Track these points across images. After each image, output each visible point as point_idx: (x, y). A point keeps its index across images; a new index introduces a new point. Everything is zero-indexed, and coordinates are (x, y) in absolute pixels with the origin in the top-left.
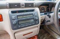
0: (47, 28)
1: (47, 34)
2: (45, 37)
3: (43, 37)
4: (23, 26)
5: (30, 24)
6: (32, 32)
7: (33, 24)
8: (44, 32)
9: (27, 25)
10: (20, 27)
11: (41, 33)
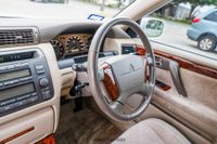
1: (102, 123)
6: (32, 129)
11: (83, 124)
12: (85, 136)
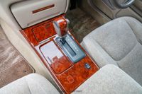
2: (84, 25)
11: (76, 18)
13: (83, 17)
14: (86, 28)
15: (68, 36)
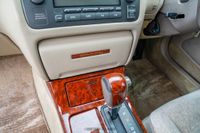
0: (163, 59)
2: (152, 87)
3: (146, 86)
4: (73, 17)
5: (103, 15)
7: (116, 14)
8: (150, 71)
9: (88, 16)
10: (58, 17)
11: (140, 73)
12: (142, 85)
13: (152, 74)
14: (155, 92)
15: (123, 106)
